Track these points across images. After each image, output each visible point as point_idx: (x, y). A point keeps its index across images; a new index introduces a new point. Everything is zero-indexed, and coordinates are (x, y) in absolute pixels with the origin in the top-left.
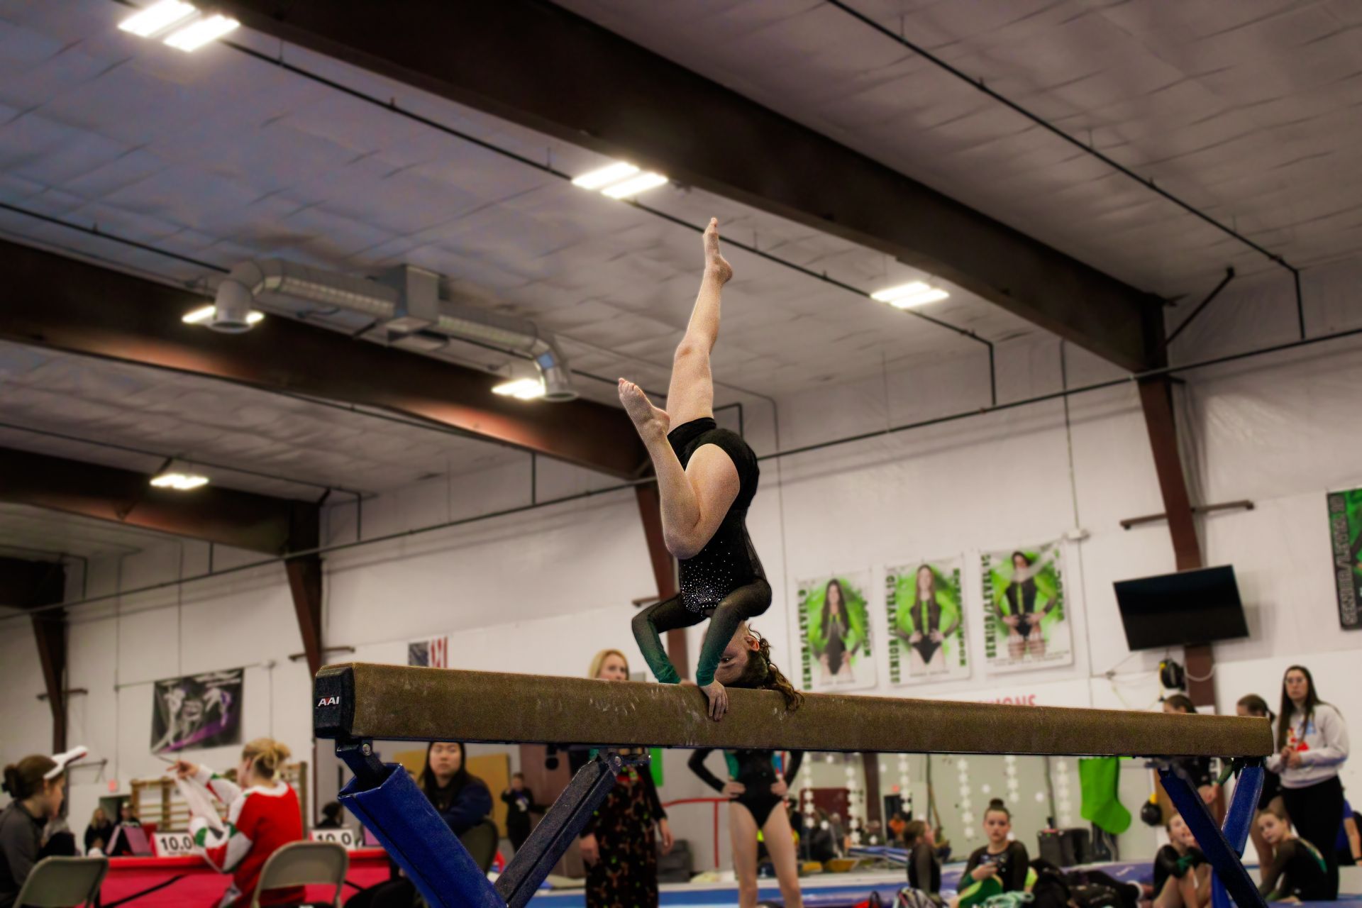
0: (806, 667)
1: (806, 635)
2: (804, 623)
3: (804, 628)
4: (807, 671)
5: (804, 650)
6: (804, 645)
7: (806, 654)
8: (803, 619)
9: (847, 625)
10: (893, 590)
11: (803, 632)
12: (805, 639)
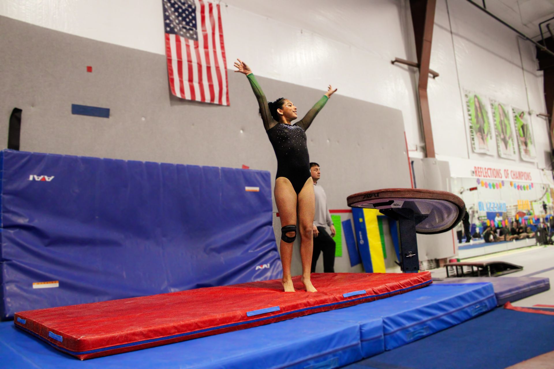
0: (472, 137)
1: (471, 119)
2: (470, 113)
3: (470, 115)
4: (473, 139)
5: (471, 127)
6: (471, 125)
7: (472, 129)
8: (469, 111)
9: (484, 122)
10: (493, 110)
11: (470, 117)
12: (471, 121)
